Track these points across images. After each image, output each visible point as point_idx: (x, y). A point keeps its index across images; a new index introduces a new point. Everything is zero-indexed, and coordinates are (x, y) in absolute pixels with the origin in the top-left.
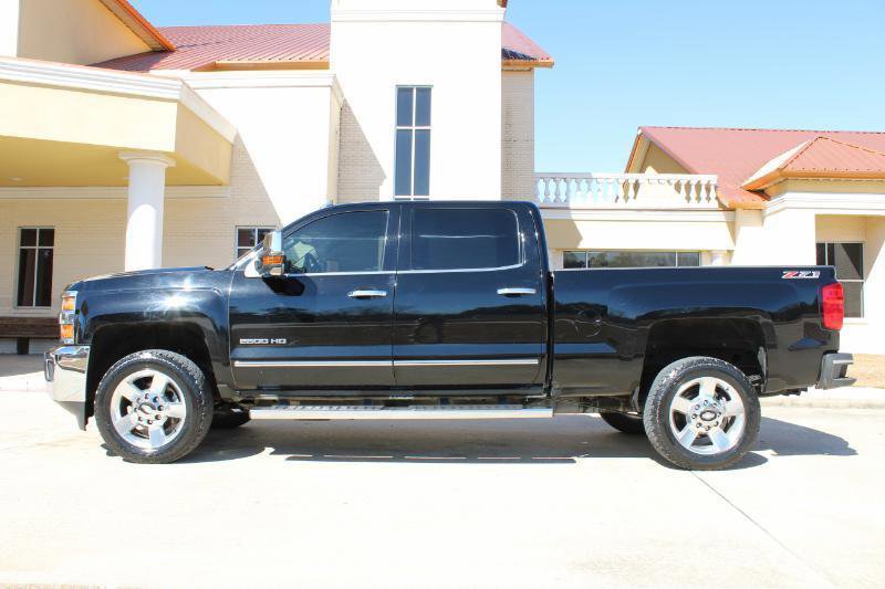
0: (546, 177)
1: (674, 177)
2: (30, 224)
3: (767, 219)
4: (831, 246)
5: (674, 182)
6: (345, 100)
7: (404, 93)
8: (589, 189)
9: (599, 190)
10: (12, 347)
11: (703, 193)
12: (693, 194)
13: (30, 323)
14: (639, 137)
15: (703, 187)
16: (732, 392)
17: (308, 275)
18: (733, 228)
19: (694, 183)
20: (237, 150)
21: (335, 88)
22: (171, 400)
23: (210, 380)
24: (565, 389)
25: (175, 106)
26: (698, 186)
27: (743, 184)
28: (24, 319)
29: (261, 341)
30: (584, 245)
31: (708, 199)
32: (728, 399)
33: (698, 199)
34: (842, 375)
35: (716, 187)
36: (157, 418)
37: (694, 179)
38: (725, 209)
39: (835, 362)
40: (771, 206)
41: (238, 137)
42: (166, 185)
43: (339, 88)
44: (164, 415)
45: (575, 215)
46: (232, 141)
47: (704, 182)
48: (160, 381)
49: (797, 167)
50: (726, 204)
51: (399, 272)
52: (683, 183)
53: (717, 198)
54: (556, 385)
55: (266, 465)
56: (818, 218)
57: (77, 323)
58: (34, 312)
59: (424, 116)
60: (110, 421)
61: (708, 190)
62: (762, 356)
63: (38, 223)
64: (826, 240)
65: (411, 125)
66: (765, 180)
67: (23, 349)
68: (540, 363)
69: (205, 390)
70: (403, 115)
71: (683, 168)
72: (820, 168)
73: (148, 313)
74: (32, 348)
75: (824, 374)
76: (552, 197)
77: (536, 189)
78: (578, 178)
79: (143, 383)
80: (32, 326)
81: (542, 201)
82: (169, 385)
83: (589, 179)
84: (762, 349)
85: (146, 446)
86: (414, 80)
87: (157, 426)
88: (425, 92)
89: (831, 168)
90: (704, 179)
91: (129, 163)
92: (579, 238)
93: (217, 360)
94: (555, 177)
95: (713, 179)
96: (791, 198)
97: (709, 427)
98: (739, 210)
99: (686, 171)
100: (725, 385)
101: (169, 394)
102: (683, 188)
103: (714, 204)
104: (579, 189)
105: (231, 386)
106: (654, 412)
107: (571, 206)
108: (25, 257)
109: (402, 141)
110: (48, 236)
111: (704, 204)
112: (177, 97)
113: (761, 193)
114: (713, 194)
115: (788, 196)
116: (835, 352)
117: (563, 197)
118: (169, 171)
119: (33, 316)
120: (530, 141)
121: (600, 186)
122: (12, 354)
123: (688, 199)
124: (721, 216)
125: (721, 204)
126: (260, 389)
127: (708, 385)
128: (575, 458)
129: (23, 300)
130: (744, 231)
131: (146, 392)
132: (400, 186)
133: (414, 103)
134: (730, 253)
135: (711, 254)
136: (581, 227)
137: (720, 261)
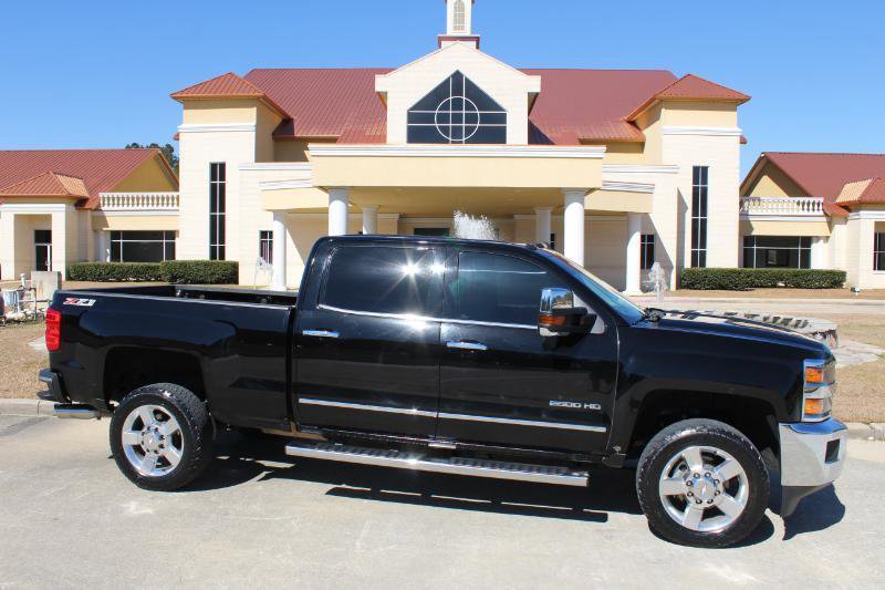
1: (797, 199)
3: (849, 222)
5: (796, 201)
8: (759, 206)
9: (764, 206)
11: (816, 207)
12: (806, 207)
15: (816, 204)
18: (830, 225)
19: (811, 202)
26: (808, 203)
27: (836, 202)
30: (754, 233)
31: (819, 210)
33: (808, 210)
35: (823, 204)
37: (811, 200)
38: (826, 215)
40: (852, 216)
47: (817, 201)
49: (868, 199)
50: (828, 213)
52: (801, 201)
53: (823, 210)
56: (876, 223)
59: (705, 181)
61: (819, 205)
64: (879, 232)
65: (699, 184)
66: (850, 202)
70: (695, 181)
78: (754, 199)
83: (759, 200)
86: (700, 163)
88: (705, 169)
90: (816, 199)
92: (752, 230)
95: (821, 200)
98: (834, 217)
99: (808, 195)
102: (800, 204)
103: (821, 213)
104: (754, 205)
107: (750, 213)
109: (695, 190)
111: (816, 213)
113: (847, 208)
114: (821, 208)
115: (861, 212)
117: (747, 209)
123: (803, 210)
124: (824, 219)
125: (825, 213)
130: (837, 228)
132: (695, 213)
133: (700, 174)
134: (828, 237)
135: (818, 238)
136: (754, 224)
137: (821, 241)
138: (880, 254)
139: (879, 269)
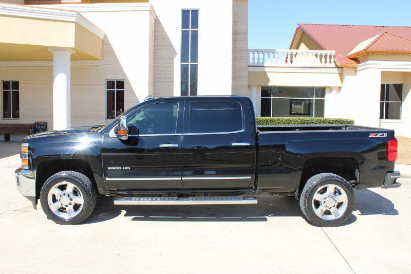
0: (254, 51)
1: (315, 52)
2: (7, 79)
3: (358, 73)
4: (388, 86)
5: (314, 54)
6: (157, 16)
7: (185, 13)
8: (274, 57)
9: (279, 58)
10: (2, 138)
11: (328, 60)
12: (323, 59)
13: (10, 126)
14: (298, 29)
15: (328, 57)
16: (342, 191)
17: (140, 135)
18: (342, 76)
19: (324, 54)
20: (105, 42)
21: (152, 11)
22: (77, 195)
23: (94, 186)
24: (263, 189)
25: (74, 24)
26: (326, 56)
27: (347, 55)
28: (7, 125)
29: (118, 168)
30: (271, 84)
31: (330, 62)
32: (340, 194)
33: (326, 62)
34: (395, 182)
35: (334, 56)
36: (70, 204)
37: (324, 52)
38: (337, 67)
39: (392, 177)
40: (360, 66)
41: (105, 36)
42: (71, 60)
43: (154, 11)
44: (73, 203)
45: (267, 70)
46: (102, 38)
47: (329, 54)
48: (71, 187)
49: (374, 48)
50: (339, 65)
51: (184, 134)
52: (319, 54)
53: (335, 62)
54: (259, 188)
55: (122, 220)
56: (383, 73)
57: (29, 160)
58: (11, 121)
59: (195, 24)
60: (48, 206)
61: (330, 57)
62: (357, 173)
63: (11, 78)
64: (386, 83)
65: (189, 28)
66: (358, 54)
67: (7, 139)
68: (252, 178)
69: (92, 191)
70: (185, 24)
71: (320, 47)
72: (385, 49)
73: (64, 155)
74: (12, 138)
75: (386, 182)
76: (256, 61)
77: (248, 57)
78: (268, 51)
79: (63, 188)
80: (11, 128)
81: (251, 62)
82: (75, 188)
83: (273, 52)
84: (357, 170)
85: (65, 216)
86: (190, 6)
87: (70, 208)
88: (195, 12)
89: (390, 49)
90: (329, 52)
91: (53, 52)
92: (268, 80)
93: (96, 172)
94: (258, 51)
95: (333, 53)
96: (370, 63)
97: (331, 208)
98: (345, 68)
99: (321, 48)
100: (339, 188)
101: (75, 193)
102: (318, 56)
103: (333, 65)
104: (269, 57)
105: (104, 189)
106: (305, 201)
107: (265, 65)
108: (6, 95)
109: (185, 35)
110: (16, 85)
111: (328, 65)
112: (75, 20)
113: (356, 60)
114: (333, 60)
115: (369, 62)
116: (392, 172)
117: (261, 61)
118: (72, 55)
119: (11, 123)
120: (246, 34)
121: (279, 56)
122: (2, 141)
123: (321, 62)
124: (336, 70)
125: (336, 65)
126: (118, 190)
127: (331, 188)
128: (267, 217)
129: (6, 116)
130: (347, 78)
131: (64, 191)
132: (184, 58)
133: (190, 18)
134: (340, 88)
135: (331, 89)
136: (270, 75)
137: (334, 92)
138: (387, 104)
139: (387, 118)
